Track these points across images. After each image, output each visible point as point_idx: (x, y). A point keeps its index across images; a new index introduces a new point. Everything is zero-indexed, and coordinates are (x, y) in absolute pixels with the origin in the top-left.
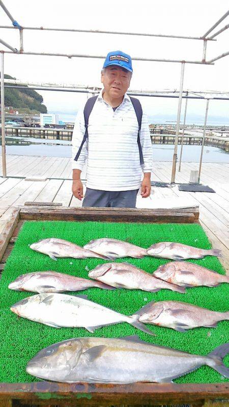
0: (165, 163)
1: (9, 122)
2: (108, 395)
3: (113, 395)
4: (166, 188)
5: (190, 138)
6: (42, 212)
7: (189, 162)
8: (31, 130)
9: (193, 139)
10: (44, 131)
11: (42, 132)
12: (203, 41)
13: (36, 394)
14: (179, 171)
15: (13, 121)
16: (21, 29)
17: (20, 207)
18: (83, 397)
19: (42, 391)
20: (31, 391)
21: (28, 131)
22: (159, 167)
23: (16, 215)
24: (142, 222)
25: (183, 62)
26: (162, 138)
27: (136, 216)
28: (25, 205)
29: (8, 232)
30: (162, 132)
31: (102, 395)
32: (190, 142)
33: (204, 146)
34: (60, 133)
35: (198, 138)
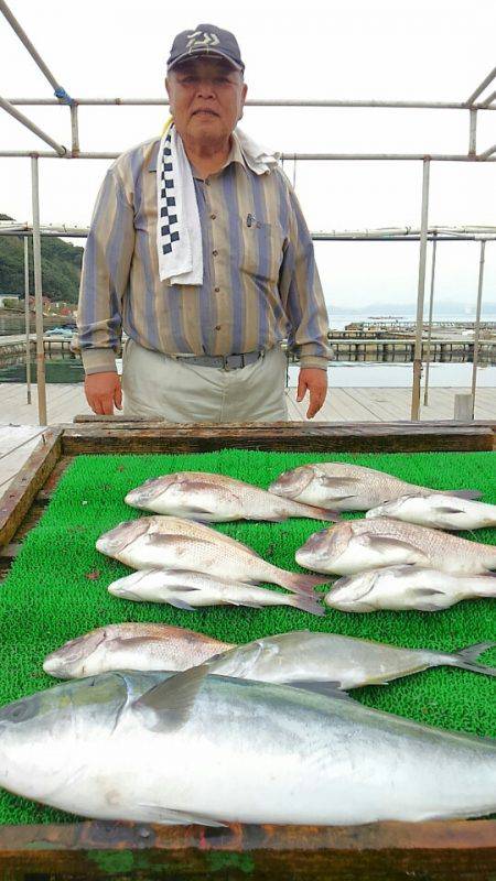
0: (392, 390)
1: (57, 330)
2: (303, 859)
3: (319, 857)
5: (442, 345)
6: (115, 433)
9: (448, 347)
12: (467, 111)
13: (90, 856)
14: (425, 404)
15: (64, 327)
16: (74, 104)
17: (64, 427)
18: (228, 863)
19: (106, 845)
20: (75, 848)
22: (380, 399)
23: (52, 442)
24: (363, 451)
25: (427, 159)
26: (381, 348)
27: (345, 438)
28: (76, 421)
29: (32, 475)
30: (379, 336)
31: (283, 857)
35: (459, 343)
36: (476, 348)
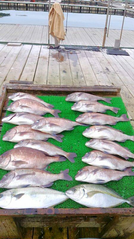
0: (98, 29)
4: (99, 52)
5: (115, 10)
6: (21, 88)
7: (114, 29)
8: (9, 3)
9: (117, 11)
10: (17, 4)
11: (16, 4)
14: (107, 37)
17: (7, 85)
21: (7, 4)
22: (95, 33)
26: (97, 9)
28: (10, 83)
32: (115, 12)
33: (125, 17)
34: (28, 5)
35: (120, 10)
36: (125, 11)
